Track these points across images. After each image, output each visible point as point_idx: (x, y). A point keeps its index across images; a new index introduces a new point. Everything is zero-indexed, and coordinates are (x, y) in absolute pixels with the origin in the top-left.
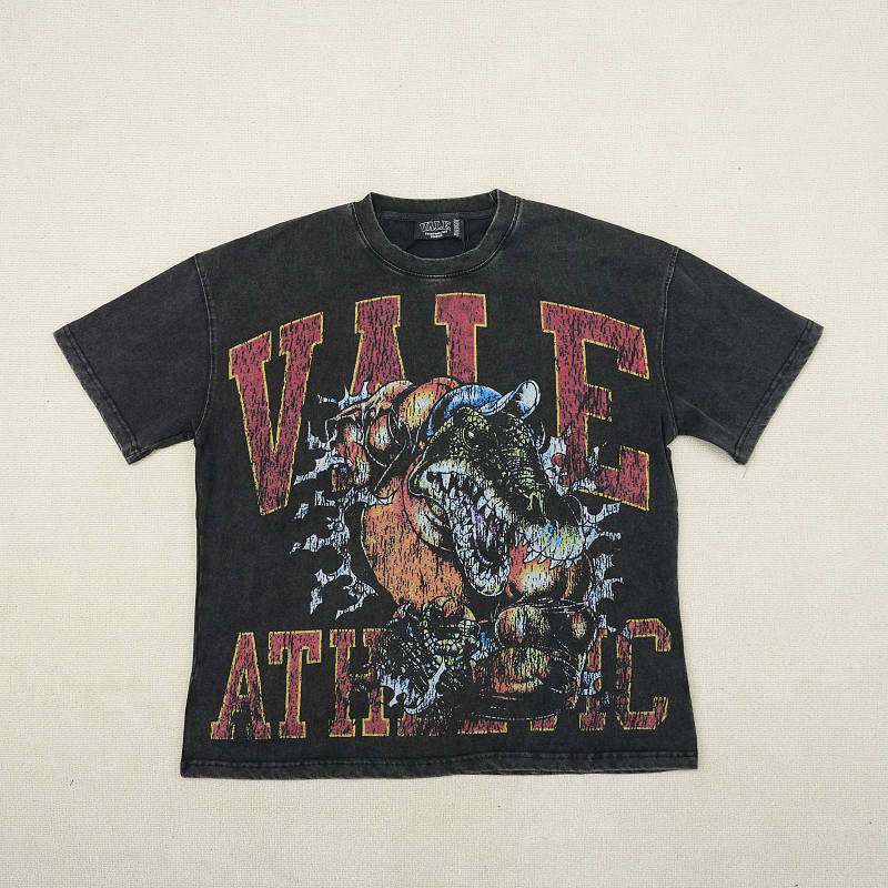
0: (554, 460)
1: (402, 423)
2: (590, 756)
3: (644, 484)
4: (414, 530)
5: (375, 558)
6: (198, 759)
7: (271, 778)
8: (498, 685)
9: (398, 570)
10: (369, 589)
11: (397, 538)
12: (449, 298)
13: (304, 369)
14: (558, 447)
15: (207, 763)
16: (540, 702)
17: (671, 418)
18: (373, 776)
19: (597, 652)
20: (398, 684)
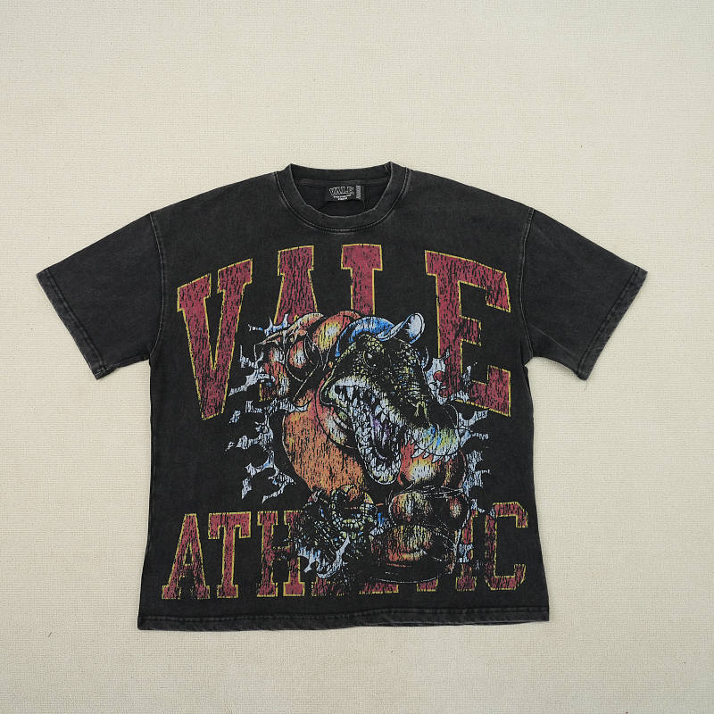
0: (435, 377)
1: (315, 347)
2: (464, 611)
3: (506, 395)
4: (324, 432)
5: (293, 454)
6: (151, 615)
7: (210, 630)
8: (391, 555)
9: (312, 464)
10: (289, 479)
11: (311, 437)
12: (352, 248)
13: (237, 304)
14: (438, 366)
15: (159, 618)
16: (425, 568)
17: (528, 343)
18: (291, 628)
19: (470, 529)
20: (312, 554)
